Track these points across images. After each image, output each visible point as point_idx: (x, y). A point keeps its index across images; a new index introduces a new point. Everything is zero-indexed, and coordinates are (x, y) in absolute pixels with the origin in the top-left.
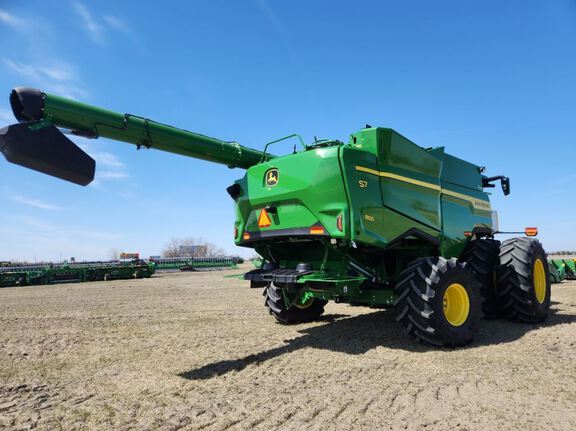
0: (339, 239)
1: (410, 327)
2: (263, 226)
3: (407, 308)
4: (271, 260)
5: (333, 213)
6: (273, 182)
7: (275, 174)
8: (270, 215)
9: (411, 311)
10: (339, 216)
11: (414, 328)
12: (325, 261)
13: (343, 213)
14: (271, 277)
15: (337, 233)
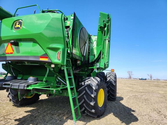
0: (56, 65)
1: (83, 109)
2: (8, 53)
3: (83, 100)
4: (12, 74)
5: (55, 50)
6: (18, 28)
7: (20, 23)
8: (14, 47)
9: (85, 102)
10: (59, 51)
11: (86, 109)
12: (46, 76)
13: (61, 50)
14: (9, 85)
15: (56, 61)
